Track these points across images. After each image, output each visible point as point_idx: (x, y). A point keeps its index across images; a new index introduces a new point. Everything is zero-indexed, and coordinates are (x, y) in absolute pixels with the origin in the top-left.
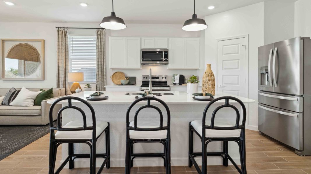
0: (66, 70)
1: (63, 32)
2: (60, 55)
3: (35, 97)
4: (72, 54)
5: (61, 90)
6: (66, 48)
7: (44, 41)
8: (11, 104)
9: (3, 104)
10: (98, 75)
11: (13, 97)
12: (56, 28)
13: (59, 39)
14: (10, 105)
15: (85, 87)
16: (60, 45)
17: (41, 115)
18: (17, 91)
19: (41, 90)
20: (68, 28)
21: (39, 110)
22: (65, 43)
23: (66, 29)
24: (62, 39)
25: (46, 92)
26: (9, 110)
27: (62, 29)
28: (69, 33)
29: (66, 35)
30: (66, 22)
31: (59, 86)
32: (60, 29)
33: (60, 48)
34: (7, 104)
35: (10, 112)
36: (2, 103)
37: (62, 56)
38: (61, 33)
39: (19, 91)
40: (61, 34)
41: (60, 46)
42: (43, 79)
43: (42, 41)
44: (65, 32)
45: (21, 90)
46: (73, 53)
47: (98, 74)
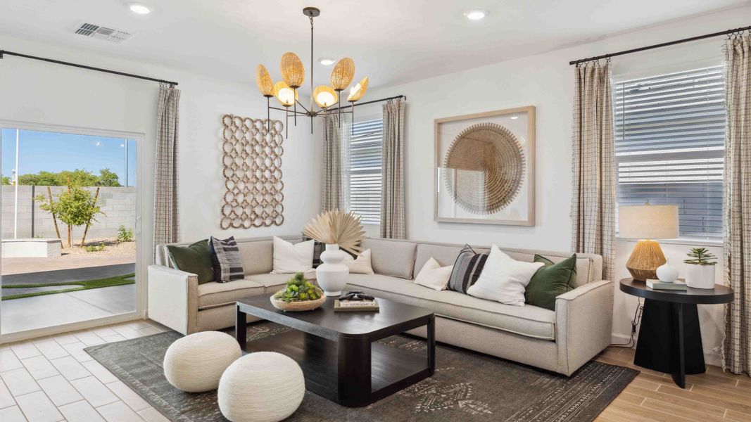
0: (603, 197)
1: (593, 70)
2: (585, 147)
3: (527, 281)
4: (624, 141)
5: (593, 261)
6: (604, 122)
7: (534, 108)
8: (471, 290)
9: (452, 287)
10: (737, 215)
11: (472, 273)
12: (571, 63)
13: (581, 96)
14: (468, 292)
15: (687, 262)
16: (585, 114)
17: (554, 341)
18: (480, 257)
19: (538, 258)
20: (611, 55)
21: (550, 325)
22: (599, 109)
23: (602, 62)
24: (591, 94)
25: (558, 265)
26: (470, 310)
27: (591, 64)
28: (614, 74)
29: (602, 80)
30: (602, 38)
31: (581, 249)
32: (583, 65)
33: (585, 124)
34: (461, 289)
35: (476, 316)
36: (449, 284)
37: (590, 151)
38: (588, 75)
39: (485, 258)
40: (587, 79)
41: (585, 120)
42: (532, 222)
43: (530, 112)
44: (602, 71)
45: (490, 252)
46: (626, 138)
47: (736, 209)
